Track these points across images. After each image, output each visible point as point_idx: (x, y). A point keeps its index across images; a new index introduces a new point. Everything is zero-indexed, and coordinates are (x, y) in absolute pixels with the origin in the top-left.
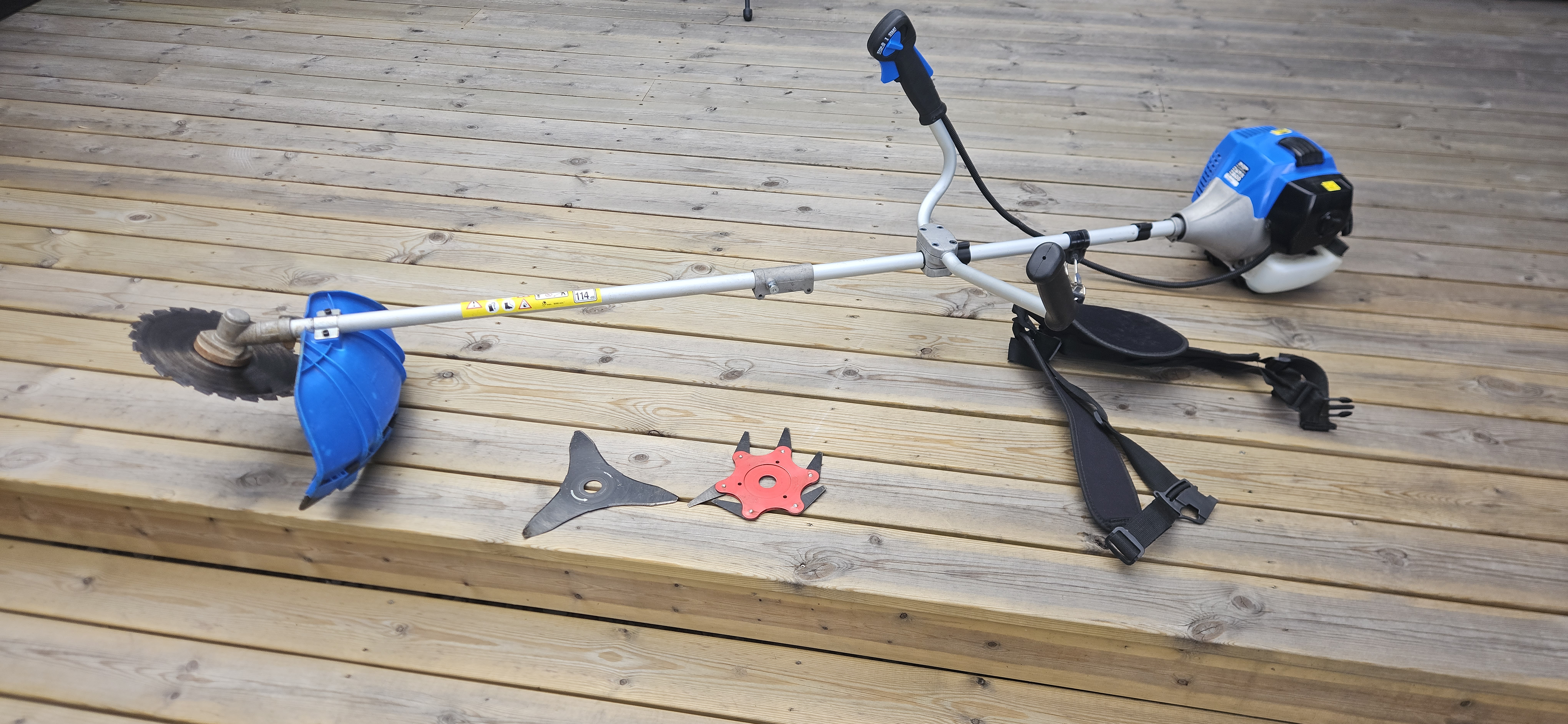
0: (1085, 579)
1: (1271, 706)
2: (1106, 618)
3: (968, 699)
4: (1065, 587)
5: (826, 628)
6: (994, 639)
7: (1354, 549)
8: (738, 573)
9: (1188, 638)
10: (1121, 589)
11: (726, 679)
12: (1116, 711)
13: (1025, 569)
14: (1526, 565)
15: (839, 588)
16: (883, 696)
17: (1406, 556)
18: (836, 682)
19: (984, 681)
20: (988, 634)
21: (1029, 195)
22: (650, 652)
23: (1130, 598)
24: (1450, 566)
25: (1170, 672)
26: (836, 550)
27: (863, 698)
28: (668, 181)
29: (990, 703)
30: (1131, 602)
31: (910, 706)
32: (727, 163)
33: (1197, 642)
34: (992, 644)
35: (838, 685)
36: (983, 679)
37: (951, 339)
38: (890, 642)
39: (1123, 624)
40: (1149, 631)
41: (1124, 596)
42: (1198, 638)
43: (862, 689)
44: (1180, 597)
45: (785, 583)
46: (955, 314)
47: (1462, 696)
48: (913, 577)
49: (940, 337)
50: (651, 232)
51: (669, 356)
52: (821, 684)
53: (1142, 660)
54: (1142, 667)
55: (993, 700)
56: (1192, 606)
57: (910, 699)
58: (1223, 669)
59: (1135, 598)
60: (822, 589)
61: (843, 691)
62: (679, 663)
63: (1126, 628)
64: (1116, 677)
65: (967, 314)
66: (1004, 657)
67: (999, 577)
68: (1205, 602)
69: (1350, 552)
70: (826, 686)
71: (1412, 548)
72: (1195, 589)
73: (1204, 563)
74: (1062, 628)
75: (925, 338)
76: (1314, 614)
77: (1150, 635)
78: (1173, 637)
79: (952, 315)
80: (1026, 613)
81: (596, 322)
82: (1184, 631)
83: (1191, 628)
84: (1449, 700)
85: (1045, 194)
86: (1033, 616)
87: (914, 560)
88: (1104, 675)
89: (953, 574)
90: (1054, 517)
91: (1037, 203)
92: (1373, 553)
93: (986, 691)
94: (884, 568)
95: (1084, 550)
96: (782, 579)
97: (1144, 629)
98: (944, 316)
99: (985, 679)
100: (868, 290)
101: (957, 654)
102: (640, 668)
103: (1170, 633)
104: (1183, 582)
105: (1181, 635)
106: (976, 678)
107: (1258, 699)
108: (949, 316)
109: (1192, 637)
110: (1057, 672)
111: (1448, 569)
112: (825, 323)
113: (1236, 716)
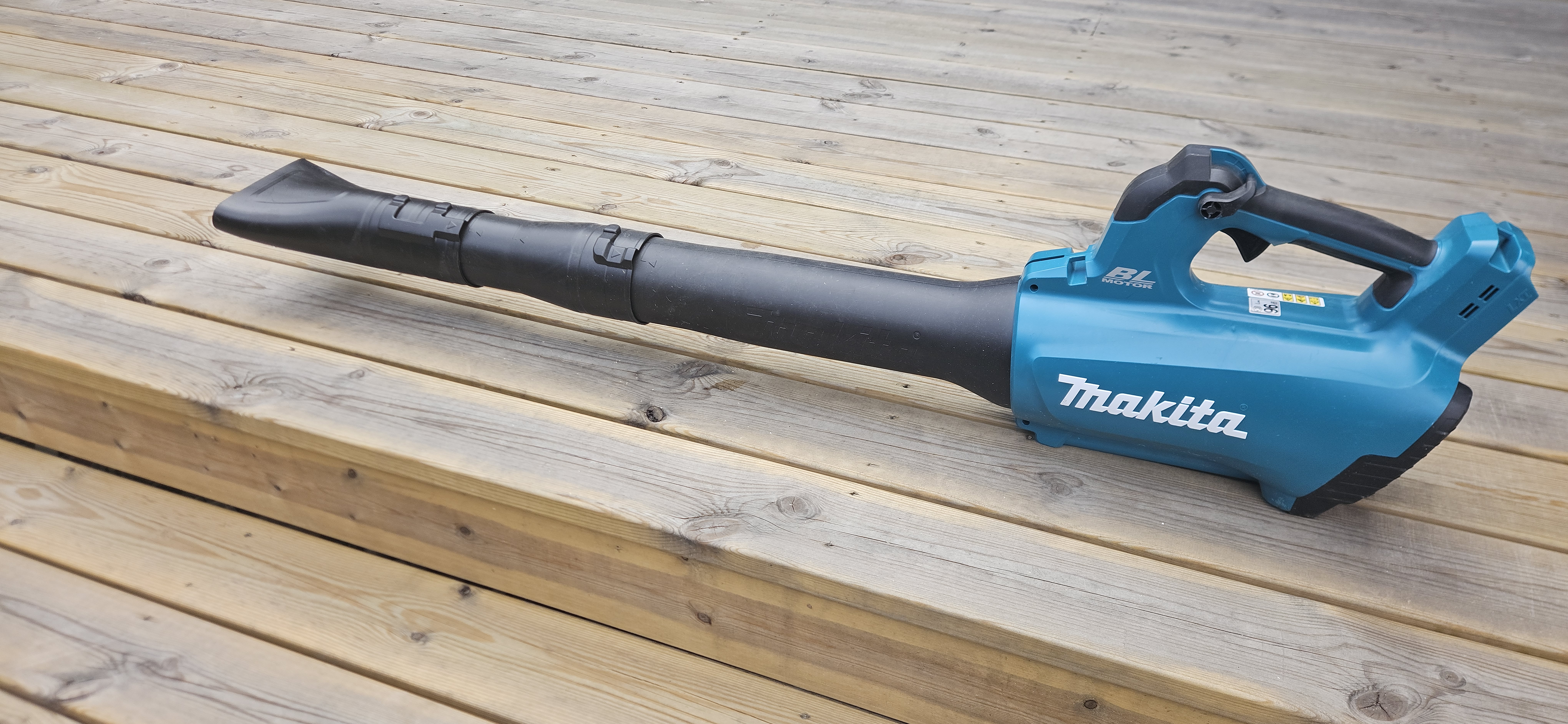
1: (826, 674)
2: (580, 495)
5: (278, 488)
6: (464, 522)
7: (1008, 467)
8: (148, 384)
10: (633, 467)
11: (142, 539)
13: (524, 428)
15: (260, 416)
17: (1080, 484)
18: (276, 562)
20: (455, 512)
21: (865, 89)
22: (79, 496)
24: (1140, 505)
25: (683, 597)
29: (457, 617)
30: (634, 482)
31: (346, 604)
33: (690, 542)
34: (464, 530)
35: (276, 567)
36: (470, 588)
40: (630, 518)
41: (631, 475)
43: (300, 575)
44: (709, 486)
46: (677, 179)
52: (254, 562)
53: (643, 572)
54: (647, 585)
55: (463, 614)
56: (716, 498)
58: (747, 599)
60: (238, 417)
61: (276, 574)
62: (100, 512)
63: (599, 510)
64: (622, 599)
65: (691, 181)
66: (484, 554)
67: (482, 433)
68: (739, 497)
69: (1000, 469)
71: (1096, 477)
72: (738, 481)
75: (620, 195)
76: (887, 533)
77: (631, 524)
78: (659, 530)
79: (673, 180)
82: (678, 526)
83: (691, 523)
85: (884, 89)
88: (607, 595)
89: (421, 423)
91: (868, 96)
92: (1032, 475)
95: (624, 419)
97: (623, 515)
98: (664, 180)
99: (473, 588)
100: (594, 149)
102: (51, 510)
103: (656, 524)
104: (728, 470)
105: (670, 528)
106: (459, 585)
108: (670, 181)
109: (685, 534)
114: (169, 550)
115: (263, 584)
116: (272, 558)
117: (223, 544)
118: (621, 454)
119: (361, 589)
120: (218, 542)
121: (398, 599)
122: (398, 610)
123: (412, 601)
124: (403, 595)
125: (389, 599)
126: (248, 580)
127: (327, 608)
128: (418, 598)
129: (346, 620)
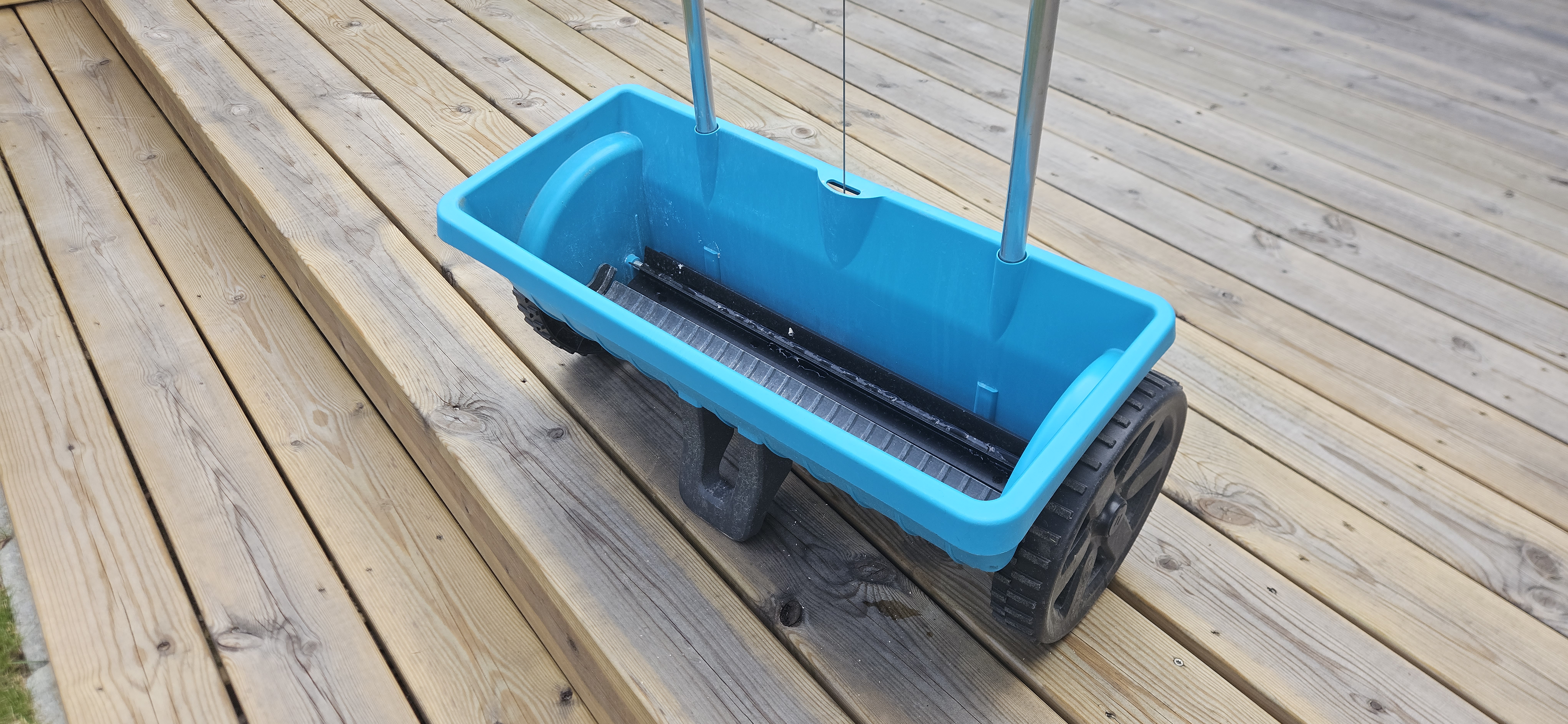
0: (704, 632)
3: (528, 701)
4: (666, 621)
6: (573, 637)
8: (394, 375)
10: (726, 677)
11: (366, 502)
19: (570, 697)
22: (350, 436)
23: (722, 694)
27: (440, 613)
30: (714, 700)
31: (466, 657)
35: (441, 585)
41: (717, 687)
52: (428, 572)
57: (476, 652)
59: (727, 701)
61: (435, 592)
62: (355, 462)
70: (429, 577)
85: (1352, 236)
91: (1323, 241)
93: (557, 709)
96: (418, 405)
99: (573, 695)
102: (325, 443)
114: (377, 524)
115: (420, 598)
116: (443, 572)
117: (417, 538)
119: (488, 645)
120: (415, 534)
121: (509, 674)
122: (502, 686)
123: (518, 682)
124: (515, 671)
125: (502, 670)
126: (412, 587)
127: (450, 652)
128: (525, 681)
129: (456, 675)
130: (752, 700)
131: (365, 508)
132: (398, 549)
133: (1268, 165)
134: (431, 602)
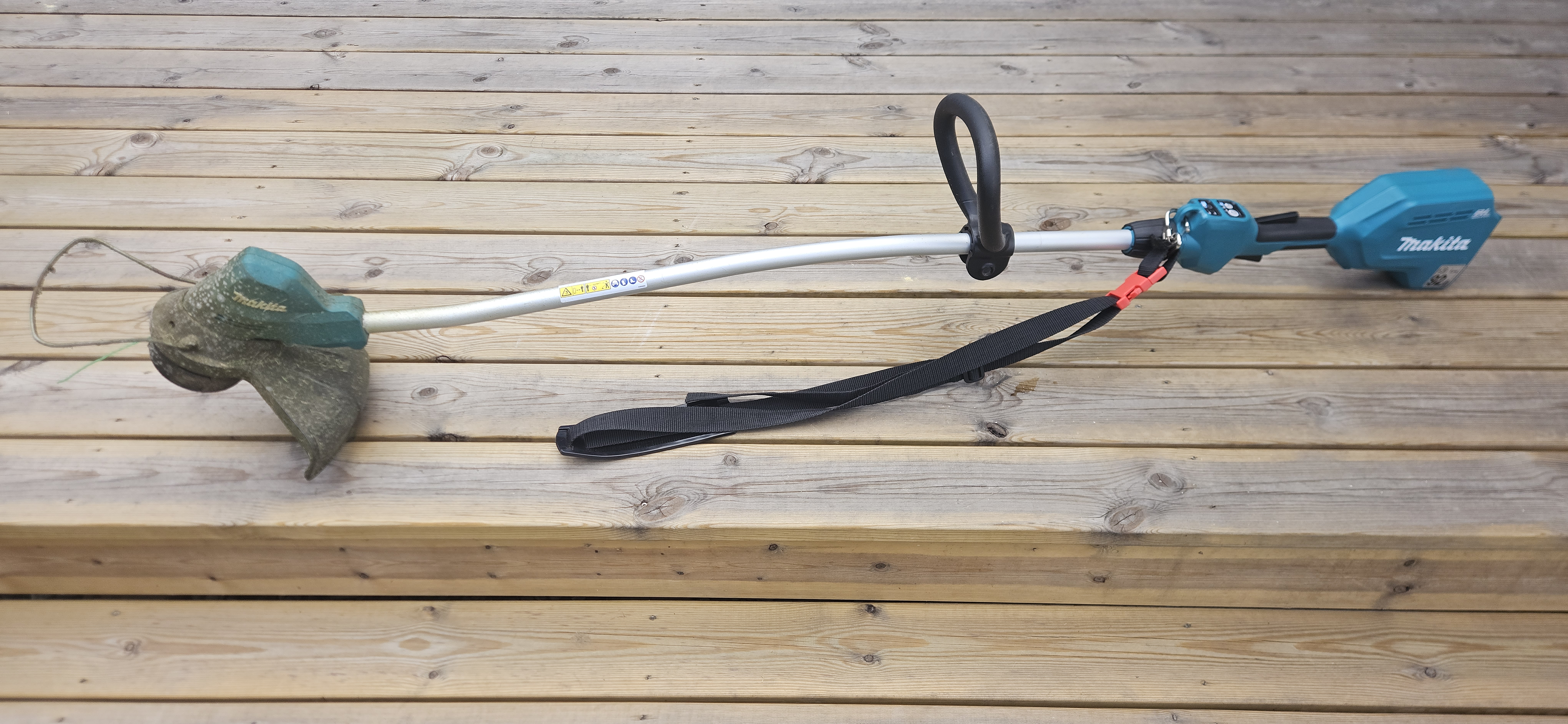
0: (981, 476)
1: (1198, 592)
2: (1011, 520)
3: (858, 633)
4: (959, 489)
5: (681, 573)
6: (882, 560)
7: (1274, 403)
8: (563, 524)
9: (1105, 531)
10: (1023, 483)
11: (564, 651)
12: (1026, 621)
13: (911, 473)
14: (1456, 399)
15: (691, 526)
16: (757, 644)
17: (1329, 403)
18: (700, 634)
19: (874, 608)
20: (875, 556)
21: (871, 37)
22: (465, 631)
23: (1035, 491)
24: (1377, 409)
25: (1085, 570)
26: (684, 479)
27: (733, 650)
28: (440, 49)
29: (884, 633)
30: (1037, 496)
31: (790, 651)
32: (513, 23)
33: (1115, 534)
34: (880, 566)
35: (703, 638)
36: (872, 606)
37: (798, 209)
38: (760, 579)
39: (1031, 525)
40: (1061, 529)
41: (1028, 491)
42: (1116, 529)
43: (732, 639)
44: (1091, 483)
45: (624, 529)
46: (800, 179)
47: (1406, 556)
48: (781, 500)
49: (786, 209)
50: (423, 112)
51: (455, 261)
52: (682, 640)
53: (1052, 561)
54: (1053, 568)
55: (887, 629)
56: (1105, 492)
57: (790, 643)
58: (1144, 560)
59: (1041, 492)
60: (670, 530)
61: (709, 644)
62: (504, 640)
63: (1035, 529)
64: (1024, 583)
65: (814, 179)
66: (894, 579)
67: (882, 487)
68: (1120, 485)
69: (1270, 407)
70: (689, 642)
71: (1334, 394)
72: (1107, 472)
73: (1112, 440)
74: (961, 539)
75: (768, 211)
76: (1241, 484)
77: (1062, 533)
78: (1089, 532)
79: (796, 181)
80: (917, 526)
81: (357, 227)
82: (1100, 524)
83: (1108, 519)
84: (1392, 562)
85: (889, 33)
86: (926, 529)
87: (780, 479)
88: (1011, 583)
89: (827, 490)
90: (938, 406)
91: (880, 45)
92: (1294, 405)
93: (878, 619)
94: (744, 494)
95: (976, 441)
96: (619, 525)
97: (1055, 528)
98: (788, 183)
99: (875, 605)
100: (696, 160)
101: (840, 582)
102: (454, 653)
103: (1085, 528)
104: (1092, 465)
105: (1097, 528)
106: (864, 606)
107: (1183, 587)
108: (793, 183)
109: (1110, 529)
110: (957, 587)
111: (1375, 413)
112: (648, 204)
113: (1159, 609)
114: (599, 653)
115: (708, 656)
116: (693, 631)
117: (639, 633)
118: (1004, 474)
119: (789, 634)
120: (635, 632)
121: (827, 633)
122: (835, 642)
123: (838, 631)
124: (826, 628)
125: (819, 635)
126: (692, 656)
127: (778, 659)
128: (840, 627)
129: (803, 664)
130: (1049, 481)
131: (571, 654)
132: (640, 650)
133: (789, 9)
134: (718, 650)
